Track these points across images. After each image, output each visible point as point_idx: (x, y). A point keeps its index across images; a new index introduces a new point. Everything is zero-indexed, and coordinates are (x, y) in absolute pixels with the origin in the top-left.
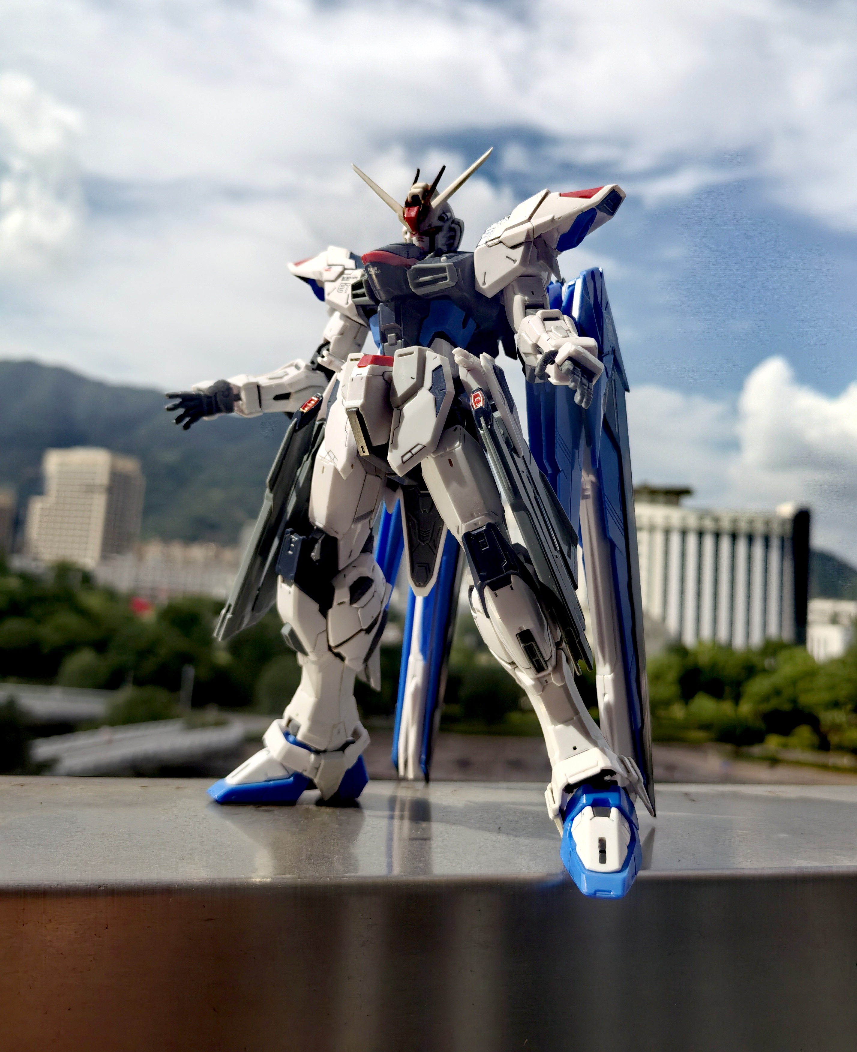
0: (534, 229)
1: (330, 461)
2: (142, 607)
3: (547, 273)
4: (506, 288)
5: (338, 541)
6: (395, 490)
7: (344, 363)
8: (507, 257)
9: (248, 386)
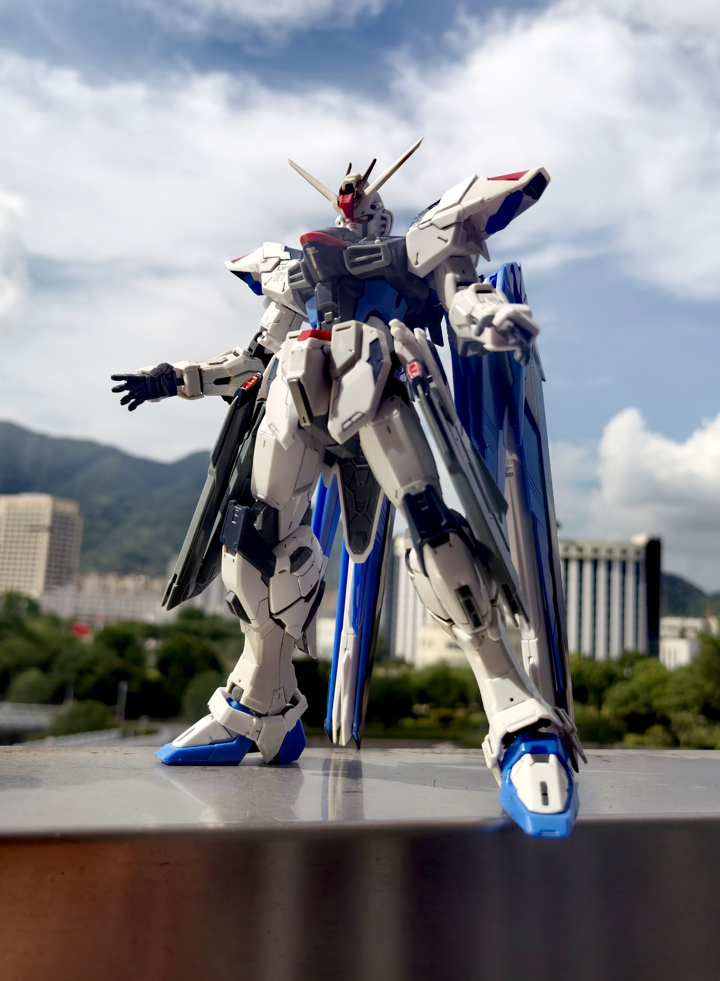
0: (464, 211)
1: (271, 435)
2: (82, 631)
3: (475, 256)
4: (436, 268)
5: (279, 512)
6: (331, 465)
7: (282, 343)
8: (439, 238)
9: (191, 370)
